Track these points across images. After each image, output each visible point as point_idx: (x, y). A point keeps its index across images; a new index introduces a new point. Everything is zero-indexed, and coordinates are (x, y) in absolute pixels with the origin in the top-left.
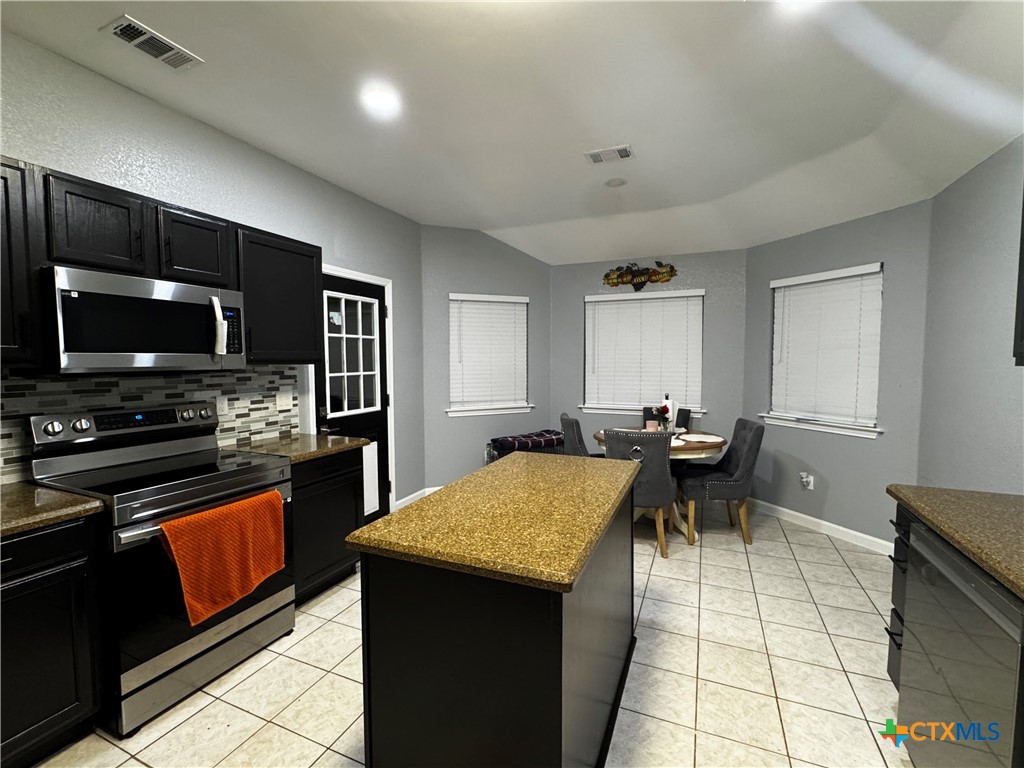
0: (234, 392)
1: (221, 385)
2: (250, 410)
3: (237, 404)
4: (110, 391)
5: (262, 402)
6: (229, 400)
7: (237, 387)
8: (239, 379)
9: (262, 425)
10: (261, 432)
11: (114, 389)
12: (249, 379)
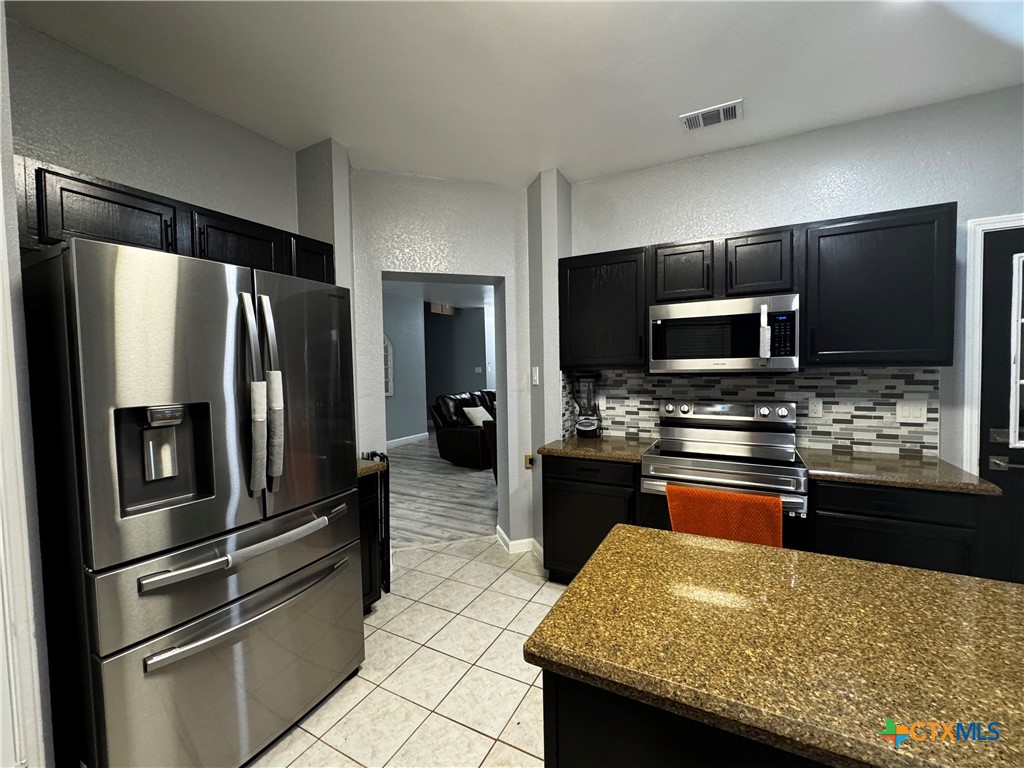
0: (833, 395)
1: (816, 387)
2: (853, 417)
3: (834, 408)
4: (714, 387)
5: (874, 410)
6: (824, 403)
7: (836, 391)
8: (839, 382)
9: (872, 436)
10: (870, 444)
11: (717, 385)
12: (855, 382)
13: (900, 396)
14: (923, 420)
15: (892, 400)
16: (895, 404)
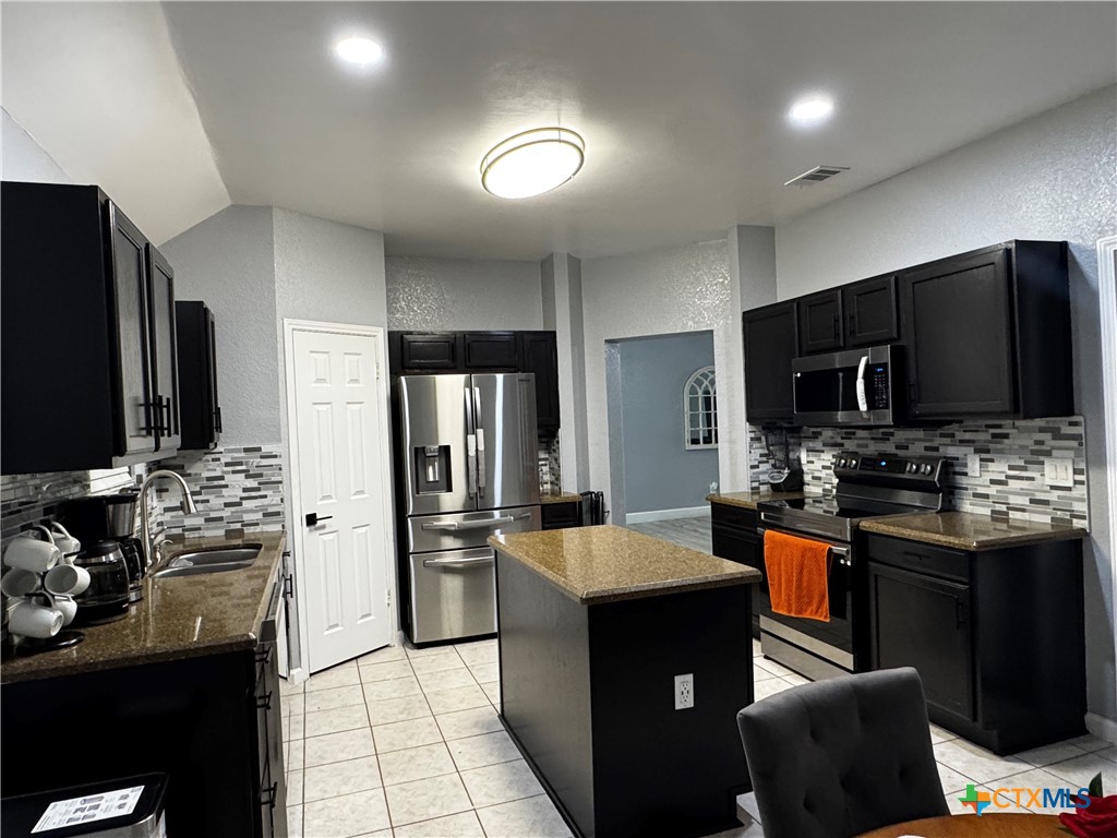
0: (988, 451)
1: (973, 441)
2: (1008, 477)
3: (992, 466)
4: (888, 439)
5: (1024, 469)
6: (981, 460)
7: (991, 446)
8: (994, 436)
9: (1024, 501)
10: (1023, 510)
11: (891, 438)
12: (1006, 436)
13: (1048, 454)
14: (1071, 484)
15: (1041, 458)
16: (1043, 463)
